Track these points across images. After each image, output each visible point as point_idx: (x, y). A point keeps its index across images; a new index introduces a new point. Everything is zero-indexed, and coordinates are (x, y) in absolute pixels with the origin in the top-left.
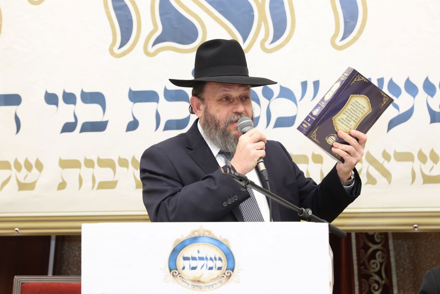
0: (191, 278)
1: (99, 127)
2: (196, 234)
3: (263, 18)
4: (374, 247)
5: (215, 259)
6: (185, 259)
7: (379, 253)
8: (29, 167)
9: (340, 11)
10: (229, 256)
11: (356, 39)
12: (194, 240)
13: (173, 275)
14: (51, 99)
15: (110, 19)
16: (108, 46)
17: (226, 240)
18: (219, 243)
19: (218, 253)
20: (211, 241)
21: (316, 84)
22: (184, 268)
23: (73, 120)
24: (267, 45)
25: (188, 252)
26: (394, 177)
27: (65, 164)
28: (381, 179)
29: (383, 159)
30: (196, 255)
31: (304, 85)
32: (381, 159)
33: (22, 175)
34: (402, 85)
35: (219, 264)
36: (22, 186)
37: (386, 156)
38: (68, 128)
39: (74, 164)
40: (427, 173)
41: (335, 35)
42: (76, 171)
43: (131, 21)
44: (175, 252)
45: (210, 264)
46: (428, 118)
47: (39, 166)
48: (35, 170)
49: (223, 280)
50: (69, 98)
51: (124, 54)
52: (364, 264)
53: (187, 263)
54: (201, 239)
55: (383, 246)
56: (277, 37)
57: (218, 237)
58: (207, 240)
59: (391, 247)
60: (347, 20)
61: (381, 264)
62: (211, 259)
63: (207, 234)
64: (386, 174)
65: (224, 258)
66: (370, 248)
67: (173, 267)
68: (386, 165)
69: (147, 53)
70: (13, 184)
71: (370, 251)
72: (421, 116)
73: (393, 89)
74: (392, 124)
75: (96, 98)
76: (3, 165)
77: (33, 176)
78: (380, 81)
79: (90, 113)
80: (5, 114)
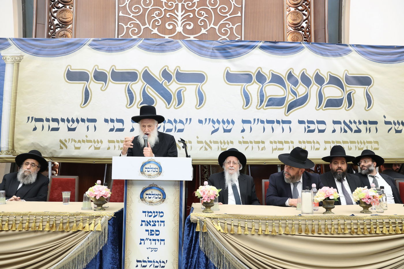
0: (148, 174)
1: (121, 130)
2: (150, 160)
3: (175, 98)
4: (206, 170)
5: (156, 168)
6: (146, 168)
7: (207, 172)
8: (98, 142)
9: (198, 98)
10: (160, 168)
11: (203, 106)
12: (149, 162)
13: (142, 174)
14: (106, 121)
15: (127, 96)
16: (126, 105)
17: (159, 162)
18: (157, 163)
19: (157, 167)
20: (155, 163)
21: (190, 119)
22: (145, 171)
23: (113, 128)
24: (176, 107)
25: (147, 166)
26: (213, 148)
27: (110, 142)
28: (209, 149)
29: (210, 143)
30: (149, 167)
31: (187, 119)
32: (209, 143)
33: (96, 145)
34: (216, 121)
35: (157, 170)
36: (96, 148)
38: (111, 130)
39: (113, 142)
40: (222, 147)
41: (197, 105)
42: (113, 144)
43: (133, 97)
44: (143, 166)
45: (154, 170)
46: (223, 131)
47: (101, 142)
48: (100, 143)
49: (158, 175)
50: (112, 121)
51: (130, 107)
52: (202, 175)
53: (146, 170)
54: (151, 162)
55: (208, 170)
56: (179, 104)
57: (157, 162)
58: (153, 162)
59: (211, 170)
60: (200, 101)
61: (208, 175)
62: (154, 168)
63: (153, 160)
64: (211, 147)
65: (158, 168)
66: (205, 170)
67: (142, 171)
68: (210, 145)
69: (138, 108)
70: (93, 148)
71: (205, 171)
72: (221, 130)
73: (213, 122)
74: (213, 132)
75: (121, 121)
76: (90, 141)
77: (99, 145)
78: (210, 119)
79: (119, 125)
80: (91, 125)
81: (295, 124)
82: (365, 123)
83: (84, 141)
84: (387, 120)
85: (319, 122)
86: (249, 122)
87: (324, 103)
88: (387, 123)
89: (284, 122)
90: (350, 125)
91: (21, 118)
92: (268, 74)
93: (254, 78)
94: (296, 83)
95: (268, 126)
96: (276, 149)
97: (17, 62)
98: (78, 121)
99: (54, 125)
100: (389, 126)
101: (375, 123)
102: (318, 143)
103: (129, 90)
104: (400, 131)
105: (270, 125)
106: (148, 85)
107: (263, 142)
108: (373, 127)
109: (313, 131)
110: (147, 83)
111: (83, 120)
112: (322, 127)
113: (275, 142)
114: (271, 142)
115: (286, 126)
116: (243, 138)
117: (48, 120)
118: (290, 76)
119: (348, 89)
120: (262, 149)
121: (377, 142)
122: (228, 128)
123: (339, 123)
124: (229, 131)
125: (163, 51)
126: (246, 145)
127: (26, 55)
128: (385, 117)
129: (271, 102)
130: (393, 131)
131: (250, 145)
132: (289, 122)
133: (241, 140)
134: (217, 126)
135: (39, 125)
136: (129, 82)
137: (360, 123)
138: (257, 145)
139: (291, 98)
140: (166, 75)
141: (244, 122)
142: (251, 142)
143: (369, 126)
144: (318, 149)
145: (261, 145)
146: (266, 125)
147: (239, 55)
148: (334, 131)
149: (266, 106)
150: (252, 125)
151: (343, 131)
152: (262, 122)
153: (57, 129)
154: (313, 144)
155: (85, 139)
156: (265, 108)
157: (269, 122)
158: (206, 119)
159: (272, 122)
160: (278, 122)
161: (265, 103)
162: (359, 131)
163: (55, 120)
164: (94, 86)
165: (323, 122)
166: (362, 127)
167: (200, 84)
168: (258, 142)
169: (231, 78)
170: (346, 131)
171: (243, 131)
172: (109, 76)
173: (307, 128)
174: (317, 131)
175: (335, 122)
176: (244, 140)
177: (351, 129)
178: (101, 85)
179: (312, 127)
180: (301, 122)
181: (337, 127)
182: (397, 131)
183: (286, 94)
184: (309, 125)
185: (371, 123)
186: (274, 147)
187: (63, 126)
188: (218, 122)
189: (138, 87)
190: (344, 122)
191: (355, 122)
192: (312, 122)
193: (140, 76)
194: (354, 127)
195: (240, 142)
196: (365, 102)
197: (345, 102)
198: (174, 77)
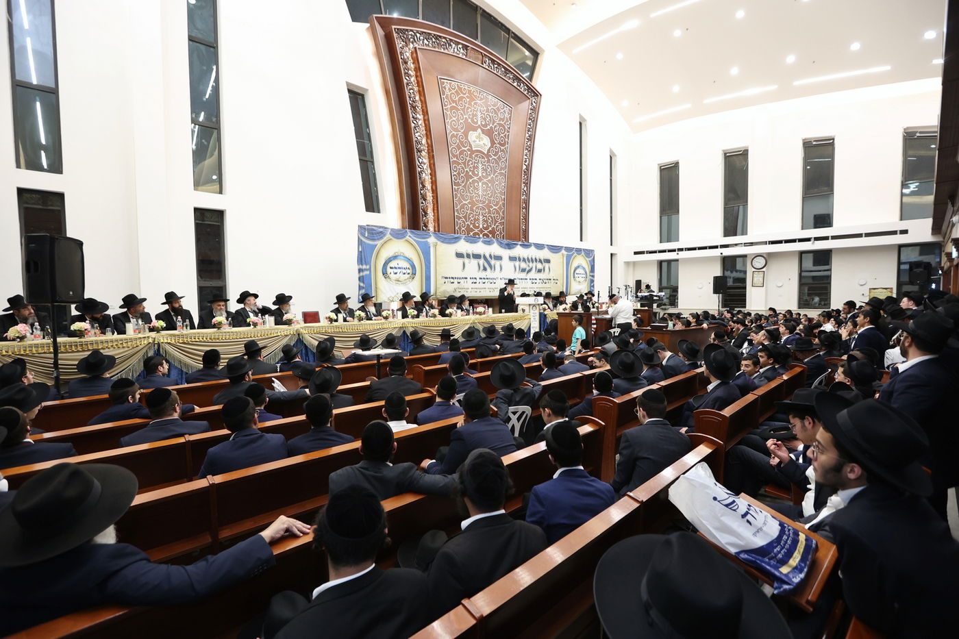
91: (439, 277)
93: (518, 259)
98: (461, 279)
99: (452, 280)
103: (478, 263)
106: (485, 261)
117: (450, 278)
135: (446, 280)
136: (478, 260)
139: (528, 269)
140: (490, 256)
153: (453, 283)
155: (463, 287)
161: (520, 271)
164: (466, 260)
167: (501, 261)
172: (471, 256)
178: (469, 261)
187: (456, 281)
189: (482, 261)
193: (482, 257)
198: (493, 257)
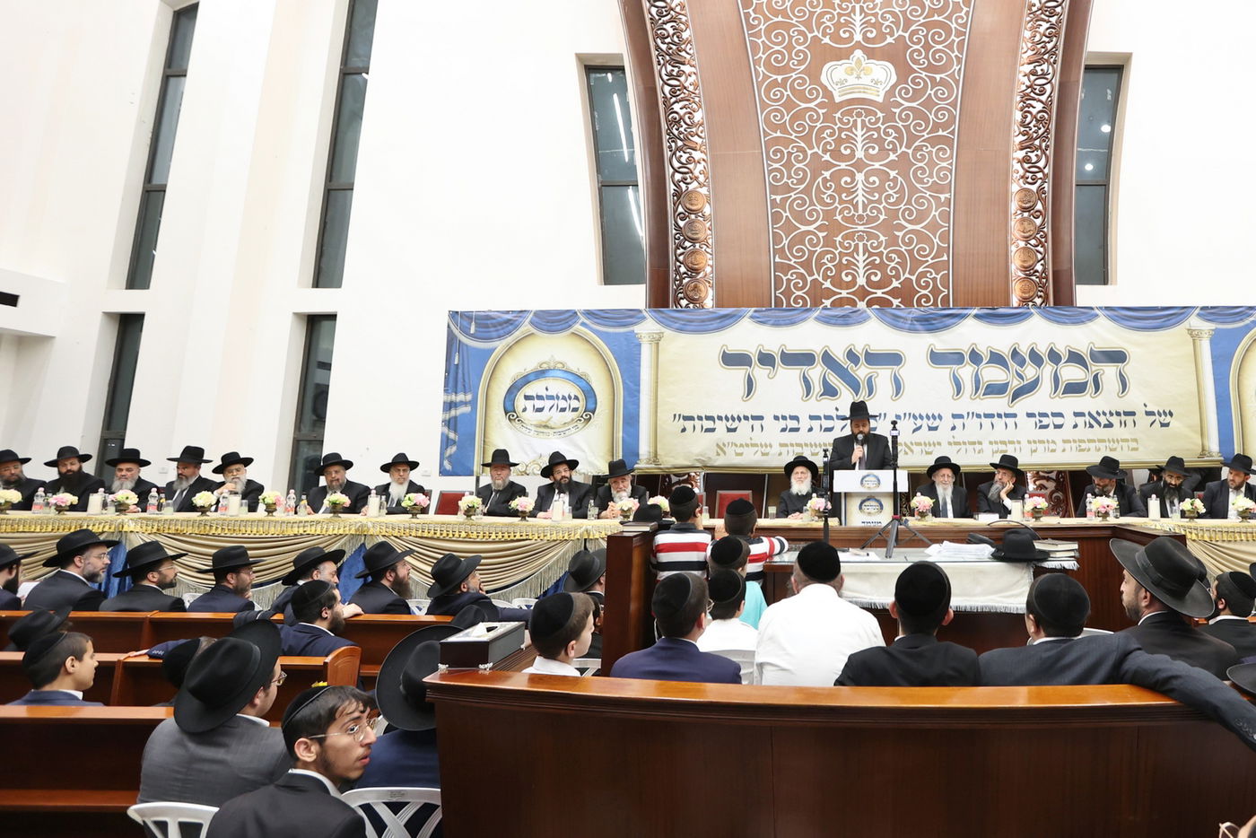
1: (797, 430)
3: (864, 387)
5: (874, 481)
8: (766, 446)
9: (894, 386)
10: (879, 480)
11: (900, 397)
12: (868, 476)
13: (861, 486)
14: (776, 418)
15: (802, 386)
16: (801, 397)
18: (876, 477)
19: (875, 479)
21: (885, 414)
22: (865, 484)
23: (785, 427)
25: (866, 479)
26: (915, 452)
27: (781, 445)
28: (910, 453)
31: (880, 414)
32: (909, 445)
33: (764, 450)
34: (918, 416)
36: (763, 454)
37: (912, 443)
38: (783, 430)
39: (786, 445)
40: (927, 450)
41: (892, 396)
42: (786, 449)
43: (809, 386)
44: (863, 479)
46: (927, 429)
47: (771, 446)
48: (769, 447)
49: (876, 487)
50: (784, 418)
51: (807, 400)
56: (869, 395)
60: (897, 389)
64: (912, 451)
68: (912, 447)
69: (817, 400)
70: (759, 453)
72: (925, 428)
73: (915, 417)
74: (914, 431)
75: (795, 418)
76: (756, 445)
77: (768, 449)
78: (910, 414)
79: (793, 424)
80: (757, 424)
81: (1022, 418)
82: (1118, 414)
83: (747, 445)
84: (1148, 409)
85: (1054, 415)
86: (961, 416)
87: (1061, 388)
88: (1149, 413)
89: (1007, 415)
90: (1098, 418)
91: (665, 417)
92: (985, 353)
93: (967, 358)
94: (1022, 363)
95: (986, 422)
96: (997, 452)
97: (657, 341)
98: (739, 419)
99: (709, 424)
100: (1152, 418)
101: (1133, 414)
102: (1053, 442)
103: (804, 377)
104: (1167, 425)
105: (989, 420)
106: (829, 370)
107: (980, 443)
108: (1129, 419)
109: (1046, 427)
110: (829, 368)
111: (746, 418)
112: (1058, 421)
113: (996, 443)
114: (991, 443)
115: (1010, 421)
116: (953, 437)
117: (700, 418)
118: (1015, 353)
119: (1094, 368)
120: (979, 453)
121: (1136, 440)
122: (934, 425)
123: (1082, 414)
124: (936, 429)
125: (847, 325)
126: (958, 447)
127: (668, 332)
128: (1145, 405)
129: (989, 390)
130: (1157, 424)
131: (963, 447)
132: (1014, 416)
133: (952, 440)
134: (919, 422)
135: (689, 424)
136: (805, 367)
137: (1111, 414)
138: (972, 446)
139: (1016, 384)
140: (852, 356)
141: (954, 416)
142: (964, 443)
143: (1123, 418)
144: (1054, 451)
145: (978, 447)
146: (984, 420)
147: (946, 327)
148: (1075, 426)
149: (984, 395)
150: (965, 420)
151: (1088, 425)
152: (979, 416)
153: (713, 430)
154: (1046, 444)
155: (749, 442)
156: (981, 397)
157: (987, 416)
158: (905, 414)
159: (991, 416)
160: (999, 416)
161: (981, 391)
162: (1110, 425)
163: (709, 418)
164: (760, 373)
165: (1060, 415)
166: (1115, 420)
167: (895, 367)
168: (974, 443)
169: (937, 358)
170: (1091, 426)
171: (954, 428)
172: (778, 359)
173: (1038, 422)
174: (1052, 426)
175: (1076, 414)
176: (956, 440)
177: (1099, 424)
178: (768, 371)
179: (1045, 421)
180: (1030, 415)
181: (1080, 420)
182: (1163, 425)
183: (1010, 379)
184: (1041, 419)
185: (1127, 414)
186: (995, 449)
187: (721, 426)
188: (921, 417)
189: (816, 372)
190: (1090, 414)
191: (1104, 414)
192: (1045, 415)
193: (818, 359)
194: (1103, 420)
195: (950, 443)
196: (1117, 386)
197: (1091, 386)
198: (862, 359)
